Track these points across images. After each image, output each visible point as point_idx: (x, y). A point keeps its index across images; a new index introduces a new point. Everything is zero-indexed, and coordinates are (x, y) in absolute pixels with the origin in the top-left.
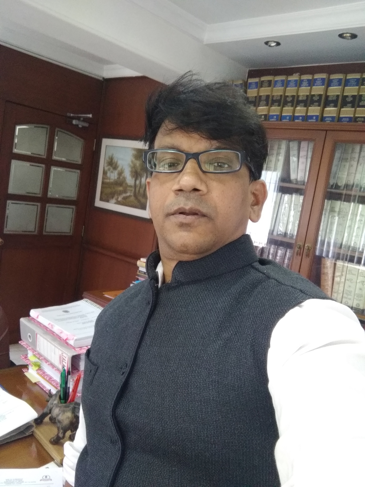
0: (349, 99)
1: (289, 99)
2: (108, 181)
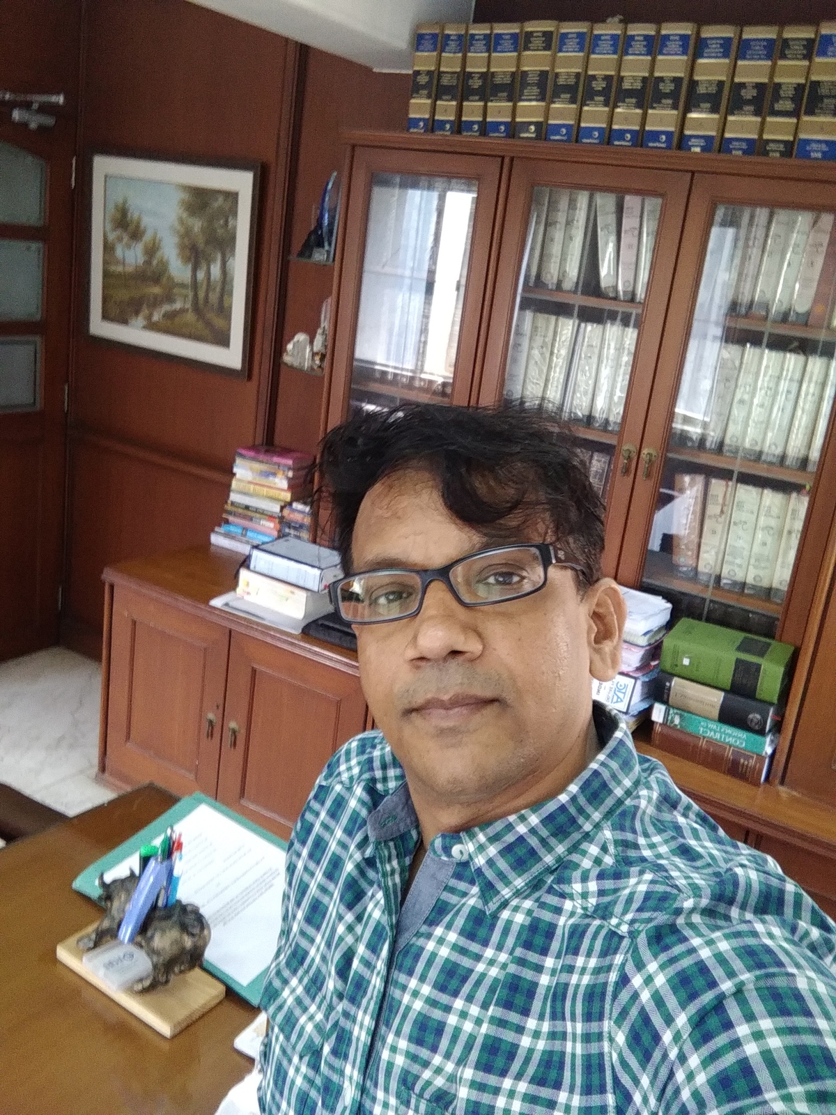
0: (748, 94)
1: (599, 85)
2: (120, 269)
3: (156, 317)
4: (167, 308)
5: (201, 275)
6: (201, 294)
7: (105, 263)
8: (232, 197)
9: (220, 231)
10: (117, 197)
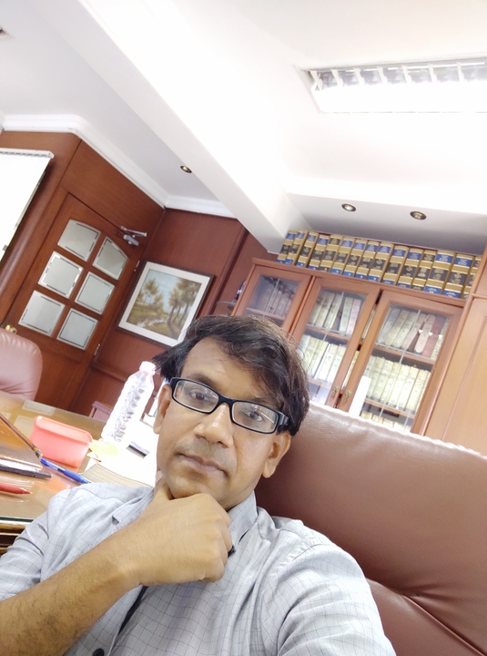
0: (409, 270)
2: (142, 304)
3: (150, 324)
4: (157, 321)
5: (175, 311)
6: (173, 318)
7: (137, 300)
8: (199, 285)
9: (189, 296)
10: (151, 277)
